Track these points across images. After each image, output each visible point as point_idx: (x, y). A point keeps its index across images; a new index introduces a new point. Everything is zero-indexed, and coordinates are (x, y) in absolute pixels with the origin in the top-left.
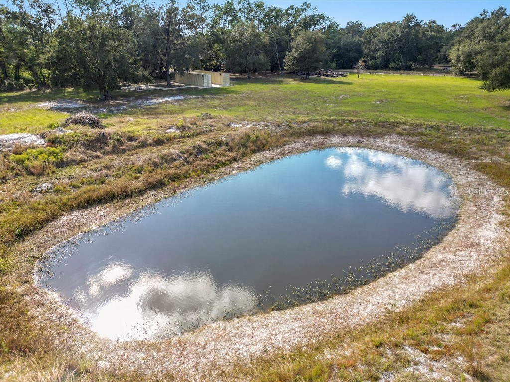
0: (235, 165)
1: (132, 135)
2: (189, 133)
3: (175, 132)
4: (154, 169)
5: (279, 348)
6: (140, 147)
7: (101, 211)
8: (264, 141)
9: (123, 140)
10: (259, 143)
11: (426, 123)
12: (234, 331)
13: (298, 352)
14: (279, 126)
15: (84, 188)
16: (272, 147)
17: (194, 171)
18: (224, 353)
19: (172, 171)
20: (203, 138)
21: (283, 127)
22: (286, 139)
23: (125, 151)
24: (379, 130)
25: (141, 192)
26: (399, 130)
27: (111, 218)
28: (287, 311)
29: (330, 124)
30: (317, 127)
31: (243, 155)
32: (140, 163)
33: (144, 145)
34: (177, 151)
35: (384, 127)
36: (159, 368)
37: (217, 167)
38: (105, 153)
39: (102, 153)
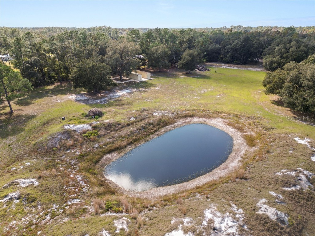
0: (156, 133)
1: (119, 122)
2: (139, 120)
3: (133, 120)
4: (128, 137)
5: (169, 194)
6: (122, 127)
7: (115, 154)
8: (167, 122)
9: (116, 125)
10: (165, 123)
11: (233, 113)
12: (159, 190)
13: (173, 194)
14: (173, 113)
15: (108, 146)
16: (170, 124)
17: (142, 137)
18: (157, 194)
19: (134, 138)
20: (144, 122)
21: (175, 114)
22: (176, 120)
23: (117, 130)
24: (214, 115)
25: (125, 147)
26: (222, 115)
27: (118, 157)
28: (172, 186)
29: (194, 112)
30: (188, 113)
31: (159, 129)
32: (123, 135)
33: (123, 127)
34: (135, 129)
35: (216, 114)
36: (143, 197)
37: (150, 135)
38: (111, 131)
39: (110, 131)
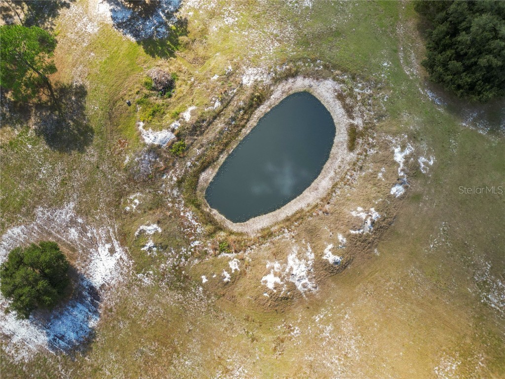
1: (202, 118)
2: (225, 103)
3: (219, 106)
7: (210, 171)
8: (261, 97)
15: (201, 161)
16: (265, 101)
17: (233, 137)
20: (232, 106)
21: (271, 74)
22: (272, 88)
23: (204, 132)
25: (218, 157)
26: (335, 73)
27: (214, 174)
30: (291, 69)
31: (251, 114)
32: (212, 140)
33: (209, 124)
34: (223, 124)
35: (328, 69)
39: (197, 136)
